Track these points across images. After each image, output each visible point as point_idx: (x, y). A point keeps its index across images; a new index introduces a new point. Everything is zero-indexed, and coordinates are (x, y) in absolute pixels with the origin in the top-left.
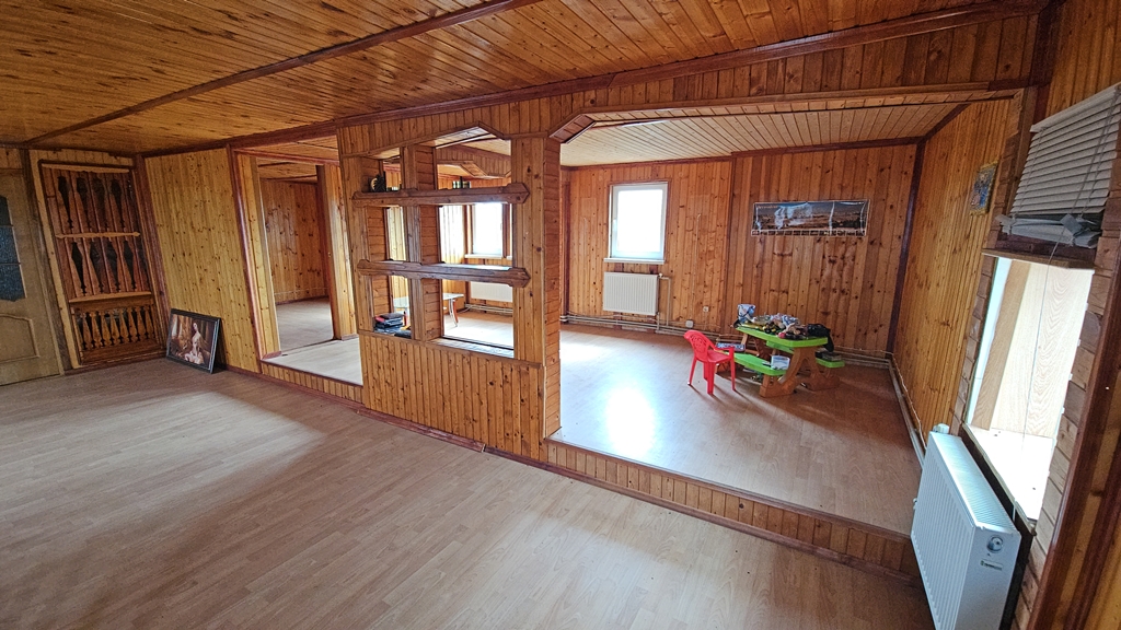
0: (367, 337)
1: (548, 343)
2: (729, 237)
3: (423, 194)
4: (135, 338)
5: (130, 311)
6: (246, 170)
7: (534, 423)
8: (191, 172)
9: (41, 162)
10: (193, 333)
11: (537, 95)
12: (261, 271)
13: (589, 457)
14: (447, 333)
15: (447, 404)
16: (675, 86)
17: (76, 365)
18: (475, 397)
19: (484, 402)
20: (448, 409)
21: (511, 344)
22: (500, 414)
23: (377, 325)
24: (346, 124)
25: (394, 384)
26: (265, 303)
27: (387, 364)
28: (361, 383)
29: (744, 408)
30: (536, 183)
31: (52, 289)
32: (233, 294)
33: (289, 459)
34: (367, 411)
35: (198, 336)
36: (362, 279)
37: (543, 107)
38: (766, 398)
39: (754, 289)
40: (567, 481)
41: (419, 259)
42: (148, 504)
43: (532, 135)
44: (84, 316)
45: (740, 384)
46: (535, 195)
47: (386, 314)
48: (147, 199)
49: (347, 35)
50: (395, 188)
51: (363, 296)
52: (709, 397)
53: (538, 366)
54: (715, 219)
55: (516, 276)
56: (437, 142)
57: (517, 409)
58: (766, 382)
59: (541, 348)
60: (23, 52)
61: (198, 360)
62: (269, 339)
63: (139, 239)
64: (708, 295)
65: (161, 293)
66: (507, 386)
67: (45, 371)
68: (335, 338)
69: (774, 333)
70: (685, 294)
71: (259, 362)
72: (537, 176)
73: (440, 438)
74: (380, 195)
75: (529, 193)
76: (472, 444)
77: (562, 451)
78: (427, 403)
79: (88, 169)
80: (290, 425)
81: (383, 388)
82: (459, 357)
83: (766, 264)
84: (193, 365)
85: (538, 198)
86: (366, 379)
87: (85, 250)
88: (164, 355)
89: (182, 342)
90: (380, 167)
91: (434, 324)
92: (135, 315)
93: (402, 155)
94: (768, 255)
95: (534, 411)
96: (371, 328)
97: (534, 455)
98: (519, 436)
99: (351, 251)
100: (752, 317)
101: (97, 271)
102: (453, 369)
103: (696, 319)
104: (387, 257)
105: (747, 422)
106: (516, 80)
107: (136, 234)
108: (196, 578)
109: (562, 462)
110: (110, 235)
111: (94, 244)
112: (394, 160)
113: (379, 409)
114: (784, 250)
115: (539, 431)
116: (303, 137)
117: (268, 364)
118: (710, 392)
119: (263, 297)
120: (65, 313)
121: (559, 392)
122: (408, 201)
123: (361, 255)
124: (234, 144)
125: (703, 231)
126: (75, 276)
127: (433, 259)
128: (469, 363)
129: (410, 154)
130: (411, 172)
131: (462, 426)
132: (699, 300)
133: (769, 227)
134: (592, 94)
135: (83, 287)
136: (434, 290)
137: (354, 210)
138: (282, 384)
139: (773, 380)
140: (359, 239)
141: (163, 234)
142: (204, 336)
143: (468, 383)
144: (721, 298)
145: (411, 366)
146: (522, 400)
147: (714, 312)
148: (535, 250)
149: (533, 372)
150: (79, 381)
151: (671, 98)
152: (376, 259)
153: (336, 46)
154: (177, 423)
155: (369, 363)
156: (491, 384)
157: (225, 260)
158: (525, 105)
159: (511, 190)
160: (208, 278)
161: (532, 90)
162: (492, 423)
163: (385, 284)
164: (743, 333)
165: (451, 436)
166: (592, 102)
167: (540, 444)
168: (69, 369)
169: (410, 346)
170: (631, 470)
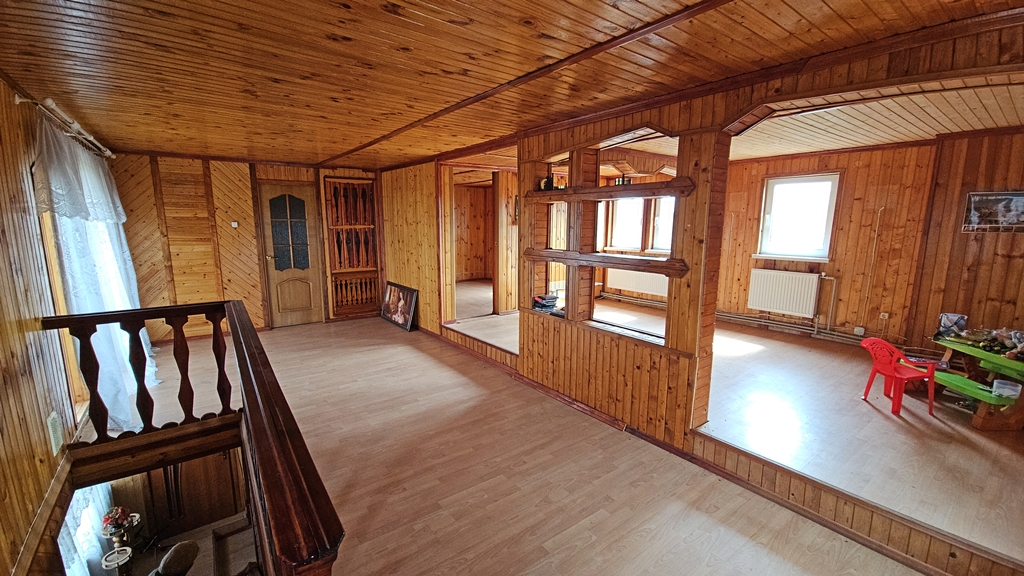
0: (526, 314)
1: (703, 335)
2: (926, 233)
3: (587, 191)
4: (364, 301)
5: (363, 281)
6: (446, 179)
7: (679, 413)
8: (409, 180)
9: (326, 177)
10: (399, 300)
11: (713, 91)
12: (448, 255)
13: (742, 458)
14: (597, 315)
15: (593, 381)
16: (890, 62)
17: (332, 317)
18: (621, 378)
19: (630, 384)
20: (592, 387)
21: (663, 333)
22: (644, 397)
23: (535, 304)
24: (526, 135)
25: (545, 356)
26: (449, 282)
27: (541, 339)
28: (518, 352)
29: (949, 438)
30: (702, 176)
31: (324, 263)
32: (428, 272)
33: (463, 407)
34: (519, 377)
35: (402, 302)
36: (526, 264)
37: (719, 101)
38: (981, 430)
39: (961, 296)
40: (714, 478)
41: (578, 248)
42: (374, 422)
43: (703, 130)
44: (339, 283)
45: (939, 410)
46: (701, 188)
47: (543, 295)
48: (380, 202)
49: (551, 57)
50: (562, 187)
51: (526, 279)
52: (894, 417)
53: (690, 356)
54: (905, 212)
55: (673, 267)
56: (602, 145)
57: (663, 396)
58: (982, 411)
59: (694, 340)
60: (334, 99)
61: (400, 320)
62: (449, 309)
63: (373, 229)
64: (888, 300)
65: (382, 269)
66: (655, 372)
67: (315, 319)
68: (494, 313)
69: (998, 352)
70: (855, 297)
71: (441, 327)
72: (705, 170)
73: (583, 411)
74: (549, 193)
75: (694, 186)
76: (614, 421)
77: (711, 447)
78: (573, 378)
79: (350, 181)
80: (463, 379)
81: (536, 359)
82: (608, 339)
83: (984, 267)
84: (397, 324)
85: (704, 192)
86: (521, 349)
87: (343, 237)
88: (379, 315)
89: (391, 306)
90: (549, 170)
91: (585, 307)
92: (366, 283)
93: (571, 158)
94: (987, 256)
95: (681, 400)
96: (530, 307)
97: (678, 444)
98: (663, 422)
99: (520, 240)
100: (962, 330)
101: (349, 251)
102: (601, 350)
103: (869, 326)
104: (547, 247)
105: (954, 455)
106: (692, 79)
107: (372, 227)
108: (405, 485)
109: (710, 457)
110: (358, 227)
111: (349, 233)
112: (562, 163)
113: (530, 377)
114: (1012, 249)
115: (686, 421)
116: (491, 149)
117: (447, 328)
118: (896, 412)
119: (449, 274)
120: (329, 279)
121: (708, 385)
122: (574, 198)
123: (526, 245)
124: (440, 158)
125: (885, 226)
126: (337, 256)
127: (589, 248)
128: (617, 346)
129: (579, 157)
130: (578, 172)
131: (605, 404)
132: (874, 305)
133: (991, 222)
134: (777, 83)
135: (340, 263)
136: (587, 276)
137: (525, 206)
138: (455, 346)
139: (993, 410)
140: (526, 231)
141: (387, 226)
142: (406, 303)
143: (614, 364)
144: (908, 304)
145: (562, 342)
146: (669, 388)
147: (897, 320)
148: (696, 242)
149: (684, 362)
150: (333, 328)
151: (884, 76)
152: (539, 247)
153: (540, 69)
154: (390, 366)
155: (526, 336)
156: (638, 368)
157: (425, 246)
158: (698, 103)
159: (675, 184)
160: (412, 261)
161: (708, 87)
162: (636, 406)
163: (544, 270)
164: (944, 349)
165: (594, 411)
166: (777, 91)
167: (685, 434)
168: (328, 318)
169: (563, 325)
170: (795, 482)
